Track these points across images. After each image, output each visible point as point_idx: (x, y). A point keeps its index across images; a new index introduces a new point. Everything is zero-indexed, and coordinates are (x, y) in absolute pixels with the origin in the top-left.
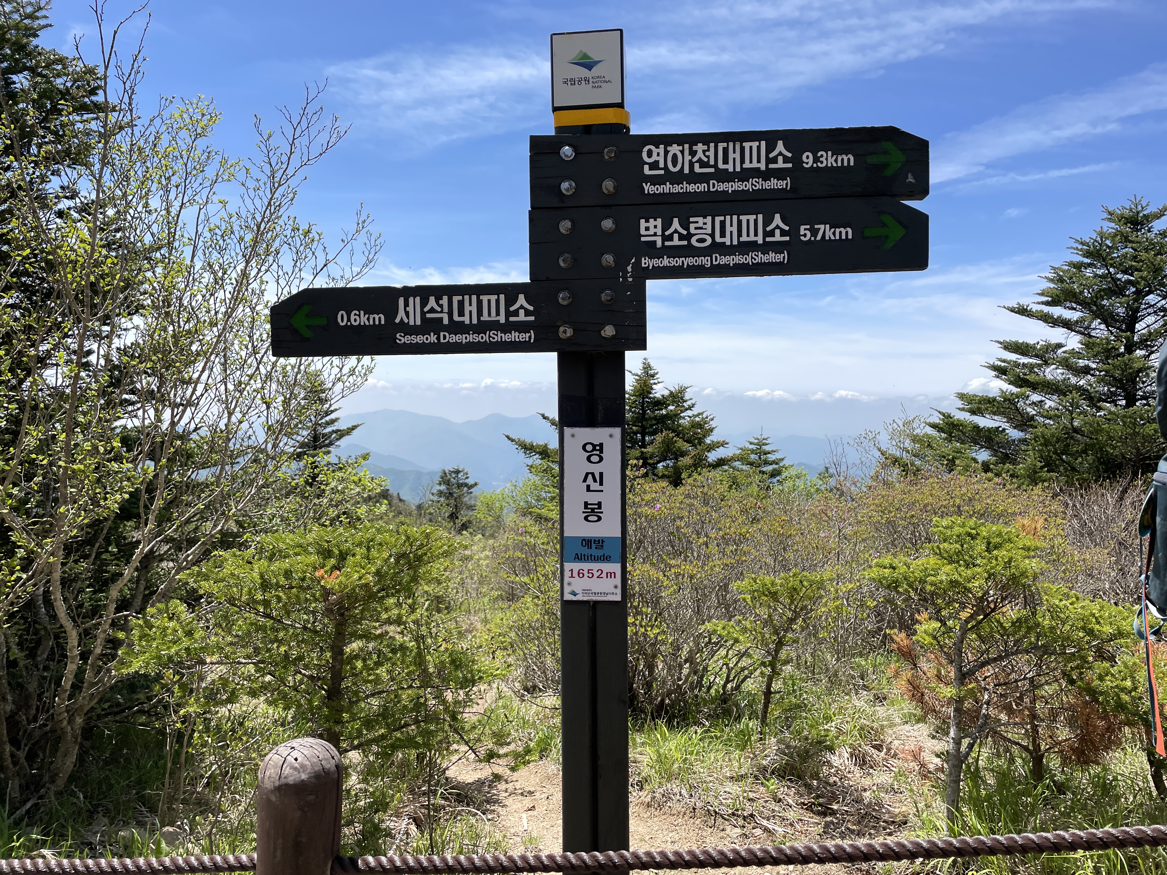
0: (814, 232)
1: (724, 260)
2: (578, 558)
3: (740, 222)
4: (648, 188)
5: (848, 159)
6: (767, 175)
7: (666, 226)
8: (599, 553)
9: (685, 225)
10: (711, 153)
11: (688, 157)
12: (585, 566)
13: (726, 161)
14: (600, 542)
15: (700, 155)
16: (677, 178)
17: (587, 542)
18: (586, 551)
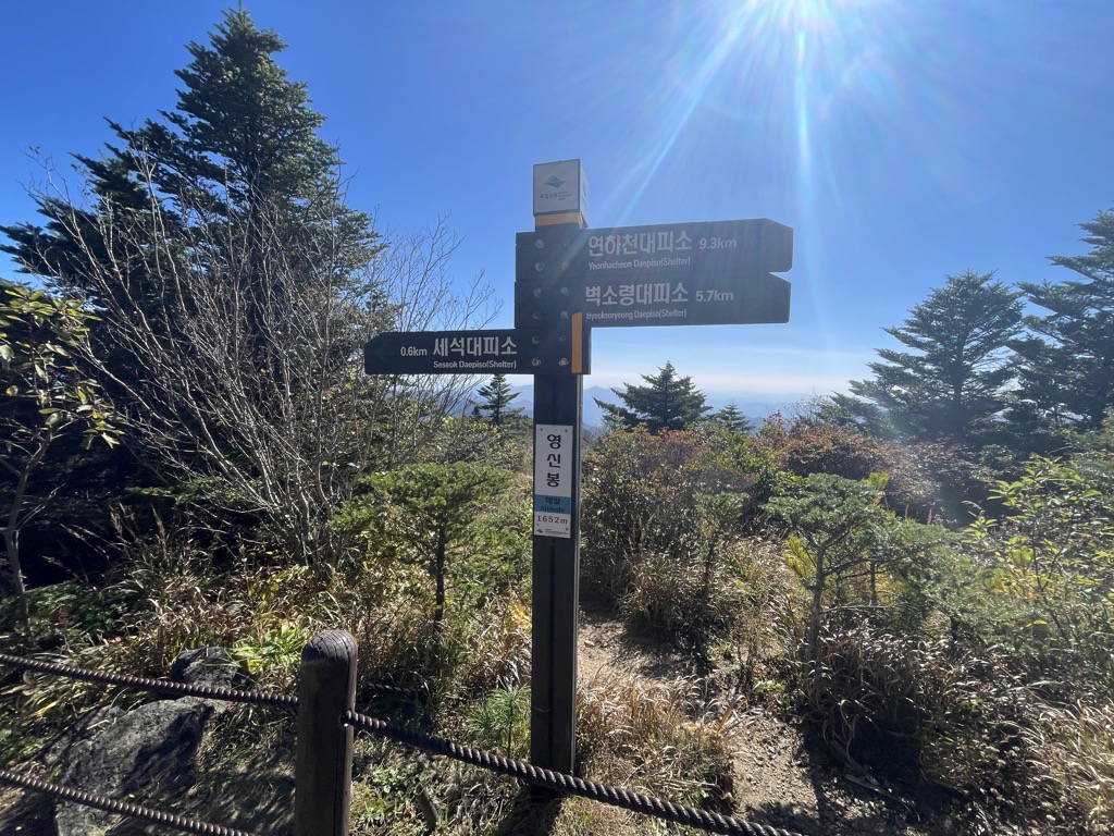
0: (706, 295)
1: (642, 315)
2: (543, 509)
4: (591, 266)
5: (732, 243)
7: (603, 291)
9: (616, 290)
11: (619, 244)
12: (548, 514)
14: (557, 500)
15: (627, 242)
16: (612, 258)
17: (549, 499)
18: (548, 505)
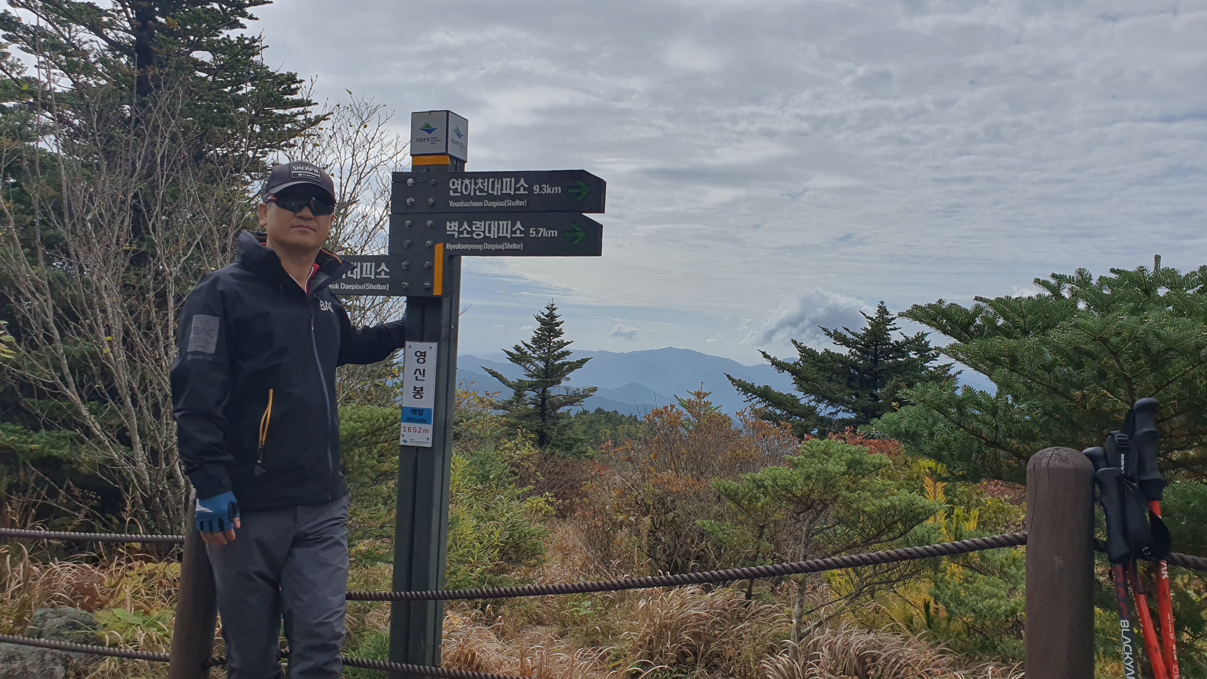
0: (537, 232)
1: (489, 247)
2: (409, 420)
3: (499, 224)
4: (452, 204)
5: (558, 190)
6: (514, 198)
7: (460, 226)
8: (419, 417)
9: (470, 226)
10: (486, 184)
11: (473, 186)
12: (412, 425)
13: (493, 189)
14: (420, 411)
15: (480, 185)
16: (467, 198)
17: (414, 411)
18: (412, 416)
